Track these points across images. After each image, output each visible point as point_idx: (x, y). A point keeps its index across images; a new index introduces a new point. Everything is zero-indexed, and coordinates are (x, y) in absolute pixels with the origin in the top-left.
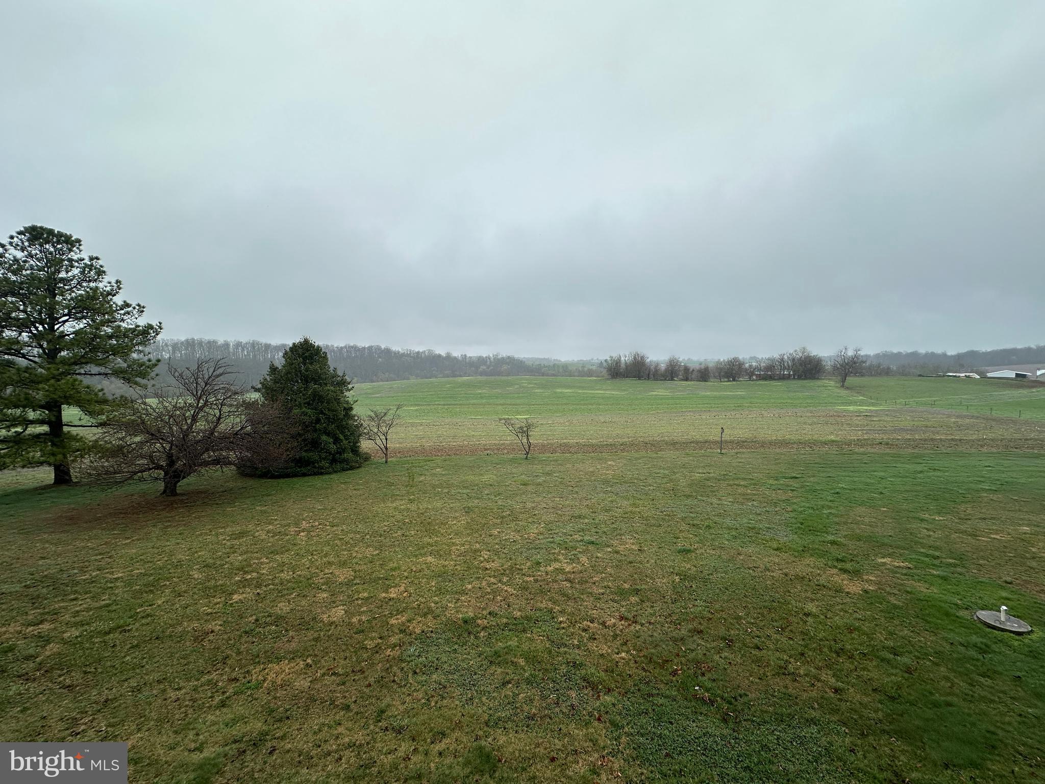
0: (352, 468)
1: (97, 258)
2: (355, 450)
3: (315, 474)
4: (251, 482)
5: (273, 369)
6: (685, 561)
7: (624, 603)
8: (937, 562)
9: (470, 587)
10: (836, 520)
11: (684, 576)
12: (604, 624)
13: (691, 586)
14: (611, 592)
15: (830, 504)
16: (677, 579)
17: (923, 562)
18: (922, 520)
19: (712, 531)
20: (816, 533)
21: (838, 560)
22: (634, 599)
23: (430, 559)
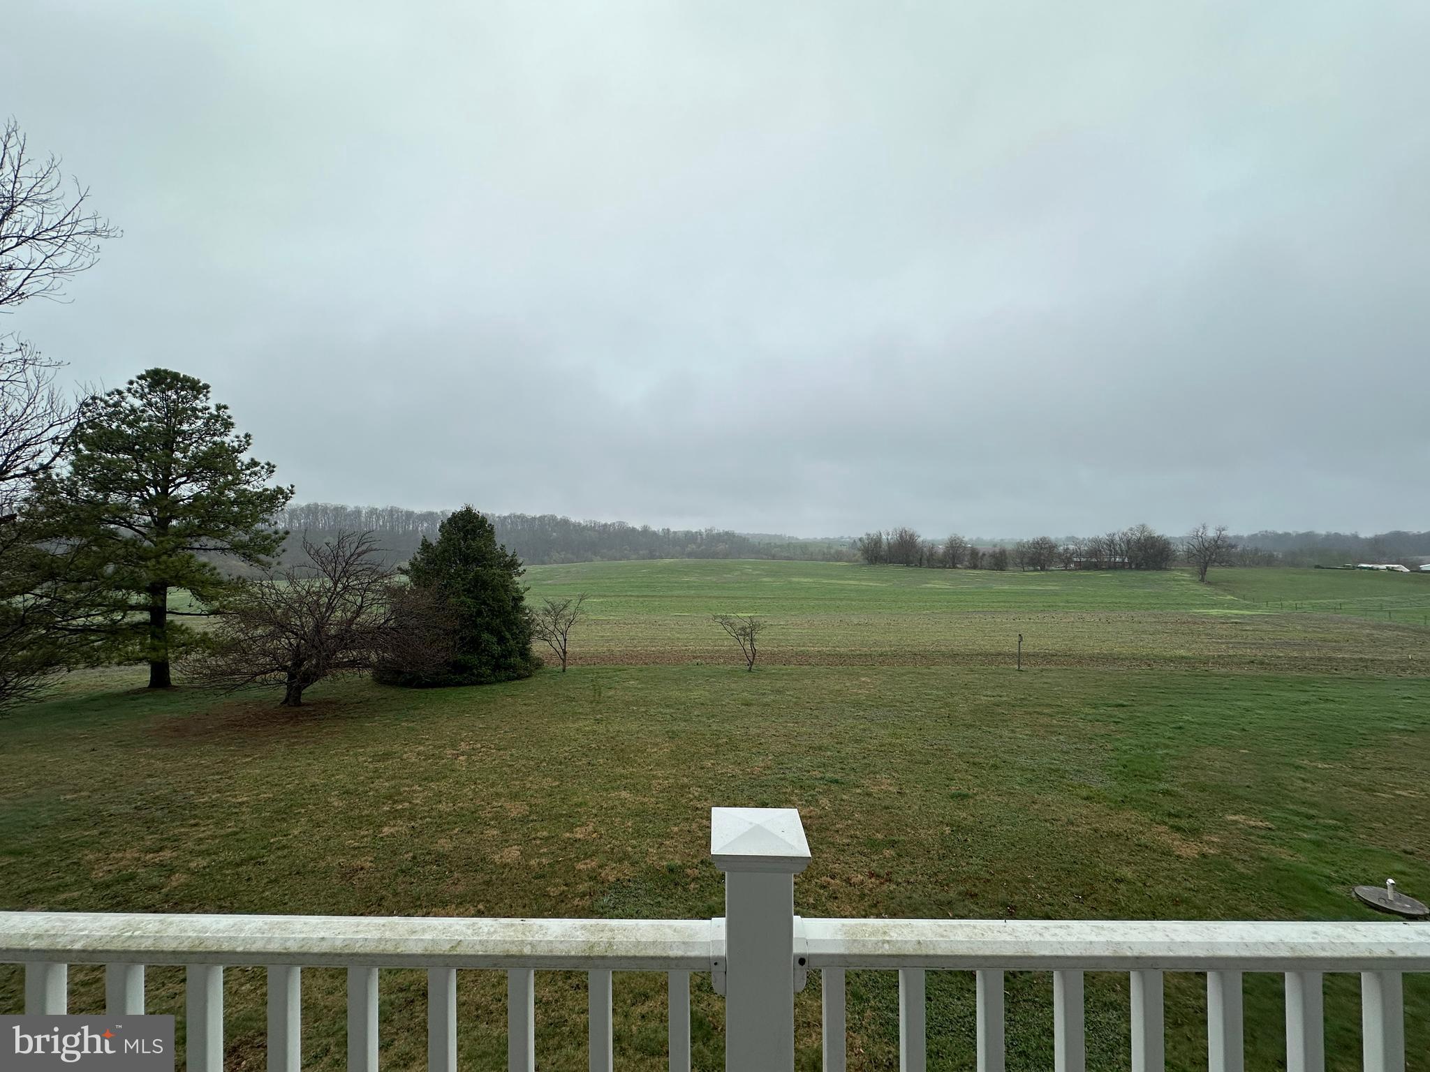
0: (519, 677)
1: (225, 407)
2: (524, 653)
3: (473, 684)
4: (392, 692)
5: (426, 546)
6: (959, 809)
7: (876, 858)
8: (1310, 823)
9: (676, 829)
10: (1175, 763)
11: (957, 828)
12: (848, 881)
13: (966, 840)
14: (860, 843)
15: (1167, 742)
16: (947, 830)
17: (1290, 822)
18: (1297, 767)
19: (999, 772)
20: (1144, 779)
21: (1170, 815)
22: (888, 853)
23: (624, 794)
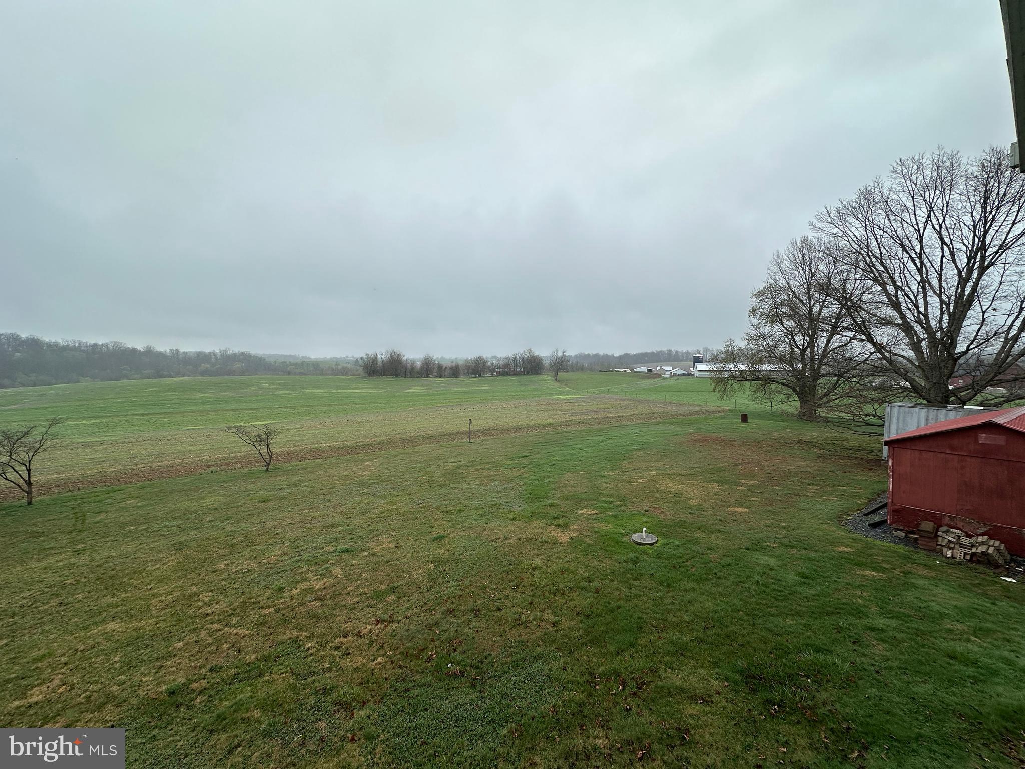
6: (439, 548)
7: (381, 606)
8: (611, 506)
10: (553, 486)
11: (438, 562)
12: (359, 635)
13: (445, 570)
14: (367, 598)
15: (549, 474)
16: (432, 566)
17: (604, 507)
18: (603, 476)
19: (463, 514)
20: (540, 499)
21: (554, 518)
22: (391, 598)
23: (111, 626)
